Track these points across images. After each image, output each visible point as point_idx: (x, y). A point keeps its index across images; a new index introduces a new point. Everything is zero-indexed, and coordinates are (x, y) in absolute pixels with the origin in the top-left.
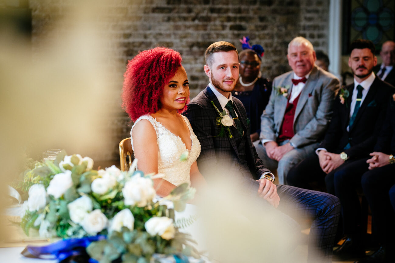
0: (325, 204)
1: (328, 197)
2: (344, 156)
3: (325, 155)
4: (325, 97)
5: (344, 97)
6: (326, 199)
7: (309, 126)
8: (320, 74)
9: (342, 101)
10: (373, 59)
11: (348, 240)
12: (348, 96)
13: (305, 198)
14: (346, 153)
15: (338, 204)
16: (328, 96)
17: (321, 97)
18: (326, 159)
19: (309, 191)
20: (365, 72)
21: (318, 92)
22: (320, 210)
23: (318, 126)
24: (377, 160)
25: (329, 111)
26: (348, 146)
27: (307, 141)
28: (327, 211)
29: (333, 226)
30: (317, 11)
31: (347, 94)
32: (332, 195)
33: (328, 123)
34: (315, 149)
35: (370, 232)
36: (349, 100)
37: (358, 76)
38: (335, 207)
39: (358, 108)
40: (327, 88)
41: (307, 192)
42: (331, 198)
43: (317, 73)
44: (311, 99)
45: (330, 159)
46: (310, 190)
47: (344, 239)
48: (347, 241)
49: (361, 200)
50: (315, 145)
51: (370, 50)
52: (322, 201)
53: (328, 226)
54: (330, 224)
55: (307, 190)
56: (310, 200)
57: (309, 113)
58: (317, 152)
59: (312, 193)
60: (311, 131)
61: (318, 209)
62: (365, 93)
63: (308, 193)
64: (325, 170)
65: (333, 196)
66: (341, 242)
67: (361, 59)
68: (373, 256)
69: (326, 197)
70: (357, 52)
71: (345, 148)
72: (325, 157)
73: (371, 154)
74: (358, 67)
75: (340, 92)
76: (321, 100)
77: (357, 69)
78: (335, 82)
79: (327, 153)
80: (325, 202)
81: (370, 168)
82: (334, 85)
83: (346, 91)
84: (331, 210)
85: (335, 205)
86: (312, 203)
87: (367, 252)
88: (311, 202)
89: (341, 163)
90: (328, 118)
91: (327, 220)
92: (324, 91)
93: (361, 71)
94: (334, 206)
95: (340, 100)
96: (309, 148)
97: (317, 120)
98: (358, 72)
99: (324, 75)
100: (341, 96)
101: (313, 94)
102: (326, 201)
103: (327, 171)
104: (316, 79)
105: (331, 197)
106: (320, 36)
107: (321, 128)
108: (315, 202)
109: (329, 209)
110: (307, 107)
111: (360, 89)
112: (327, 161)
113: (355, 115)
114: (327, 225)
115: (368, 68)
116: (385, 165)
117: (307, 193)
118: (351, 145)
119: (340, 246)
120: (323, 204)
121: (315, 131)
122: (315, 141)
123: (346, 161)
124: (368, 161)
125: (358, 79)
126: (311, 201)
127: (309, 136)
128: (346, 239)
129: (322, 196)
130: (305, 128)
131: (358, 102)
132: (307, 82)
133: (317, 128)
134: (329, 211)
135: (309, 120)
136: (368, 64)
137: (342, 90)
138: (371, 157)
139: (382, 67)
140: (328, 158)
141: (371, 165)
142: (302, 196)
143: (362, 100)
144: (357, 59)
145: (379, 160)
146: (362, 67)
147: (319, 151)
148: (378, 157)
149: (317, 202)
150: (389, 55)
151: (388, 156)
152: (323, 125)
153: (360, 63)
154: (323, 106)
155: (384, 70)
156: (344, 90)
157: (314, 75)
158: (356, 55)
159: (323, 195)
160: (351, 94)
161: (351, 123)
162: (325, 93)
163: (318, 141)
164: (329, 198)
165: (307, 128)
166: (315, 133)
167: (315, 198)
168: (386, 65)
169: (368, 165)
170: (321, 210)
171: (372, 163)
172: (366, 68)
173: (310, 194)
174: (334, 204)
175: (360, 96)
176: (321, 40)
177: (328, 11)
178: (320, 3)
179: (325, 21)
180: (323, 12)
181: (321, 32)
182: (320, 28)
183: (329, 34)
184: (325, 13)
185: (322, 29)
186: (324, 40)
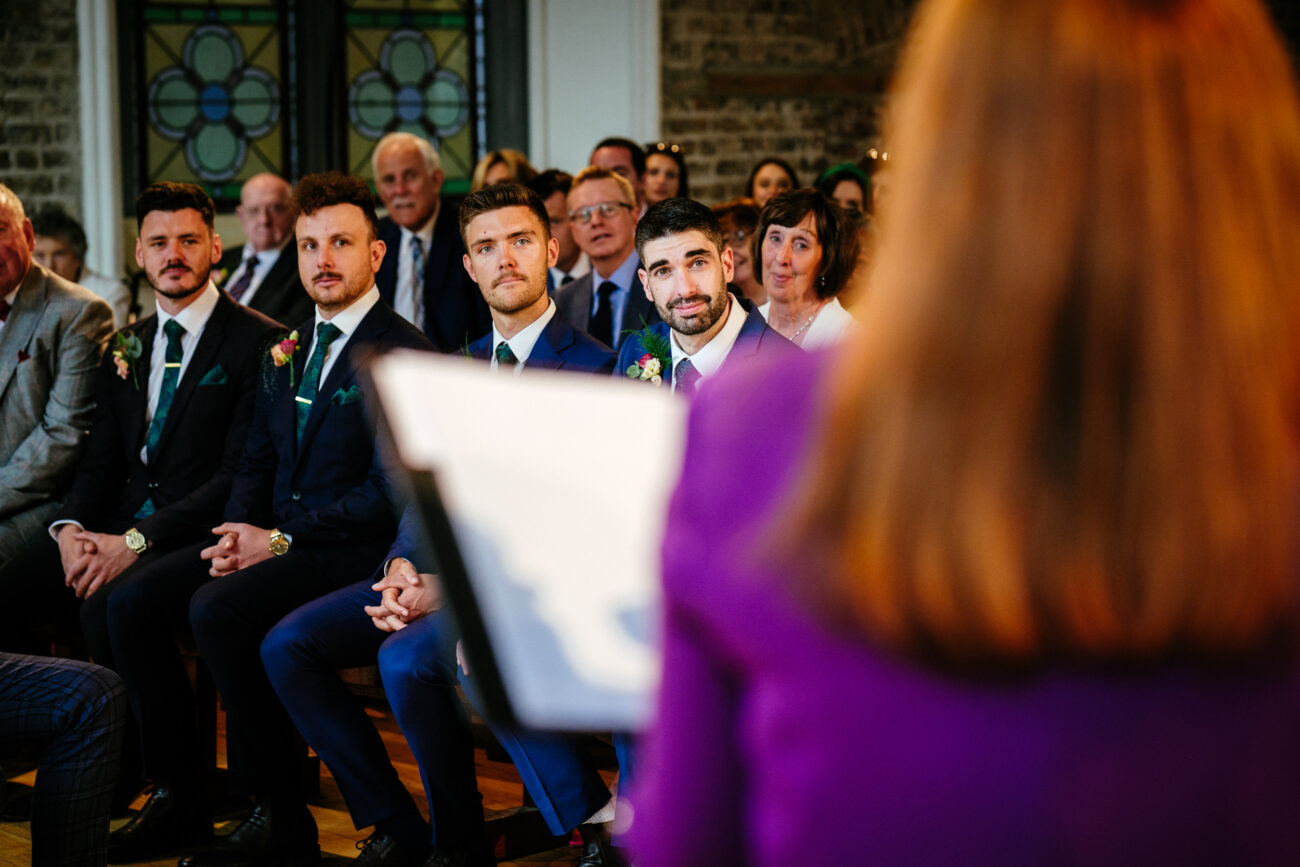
0: (78, 696)
1: (85, 672)
2: (135, 540)
3: (78, 540)
4: (69, 359)
5: (125, 357)
6: (80, 679)
7: (23, 452)
8: (50, 290)
9: (122, 368)
10: (208, 240)
11: (160, 794)
12: (138, 354)
13: (14, 682)
14: (139, 531)
15: (117, 691)
16: (78, 355)
17: (57, 360)
18: (84, 552)
19: (27, 659)
20: (187, 281)
21: (49, 346)
22: (63, 714)
23: (53, 449)
24: (234, 548)
25: (84, 402)
26: (148, 509)
27: (22, 499)
28: (84, 717)
29: (105, 760)
30: (38, 82)
31: (134, 348)
32: (98, 667)
33: (83, 439)
34: (48, 524)
35: (223, 764)
36: (141, 366)
37: (167, 294)
38: (108, 703)
39: (171, 390)
40: (74, 332)
41: (20, 664)
42: (95, 677)
43: (42, 286)
44: (26, 368)
45: (95, 551)
46: (31, 657)
47: (146, 794)
48: (156, 796)
49: (192, 671)
50: (45, 510)
51: (198, 215)
52: (67, 686)
53: (89, 762)
54: (96, 754)
55: (22, 656)
56: (30, 687)
57: (23, 412)
58: (51, 530)
59: (38, 665)
60: (31, 468)
61: (58, 713)
62: (189, 346)
63: (26, 664)
64: (79, 586)
65: (100, 670)
66: (139, 803)
67: (172, 241)
68: (236, 838)
69: (79, 673)
70: (160, 222)
71: (136, 516)
72: (78, 545)
73: (216, 530)
74: (165, 265)
75: (113, 344)
76: (56, 371)
77: (162, 272)
78: (99, 311)
79: (84, 535)
80: (76, 690)
81: (213, 572)
82: (97, 320)
83: (132, 339)
84: (96, 712)
85: (107, 698)
86: (40, 693)
87: (219, 825)
88: (36, 692)
89: (127, 562)
90: (81, 423)
91: (88, 742)
92: (65, 343)
93: (175, 278)
94: (104, 700)
95: (116, 367)
96: (28, 521)
97: (48, 431)
98: (165, 283)
99: (63, 293)
100: (118, 354)
101: (33, 352)
102: (81, 684)
103: (86, 588)
104: (37, 307)
105: (95, 673)
106: (53, 160)
107: (62, 456)
108: (47, 691)
109: (90, 710)
110: (14, 392)
111: (176, 332)
112: (86, 557)
113: (164, 414)
114: (86, 759)
115: (196, 270)
116: (257, 560)
117: (22, 665)
118: (157, 505)
119: (136, 814)
120: (70, 696)
121: (44, 468)
122: (46, 496)
123: (143, 556)
124: (205, 553)
125: (169, 301)
126: (33, 690)
127: (25, 483)
128: (155, 793)
129: (67, 671)
130: (13, 460)
131: (171, 374)
132: (10, 316)
133: (50, 458)
134: (90, 718)
135: (25, 434)
136: (194, 256)
137: (120, 335)
138: (215, 540)
139: (247, 254)
140: (88, 547)
141: (218, 563)
142: (8, 676)
143: (183, 366)
144: (161, 241)
145: (241, 548)
146: (178, 266)
147: (59, 528)
148: (235, 538)
149: (54, 691)
150: (262, 218)
151: (266, 532)
152: (67, 448)
153: (170, 253)
154: (65, 388)
155: (254, 262)
156: (127, 335)
157: (33, 293)
158: (158, 231)
159: (73, 669)
160: (148, 349)
161: (154, 437)
162: (70, 348)
163: (56, 497)
164: (88, 677)
165: (19, 460)
166: (44, 473)
167: (45, 680)
168: (257, 248)
169: (208, 563)
170: (67, 713)
171: (217, 559)
172: (188, 269)
173: (29, 668)
174: (105, 693)
175: (174, 353)
176: (55, 173)
177: (73, 80)
178: (46, 57)
179: (66, 111)
180: (58, 82)
181: (54, 147)
182: (53, 134)
183: (80, 153)
184: (65, 87)
185: (59, 138)
186: (66, 170)
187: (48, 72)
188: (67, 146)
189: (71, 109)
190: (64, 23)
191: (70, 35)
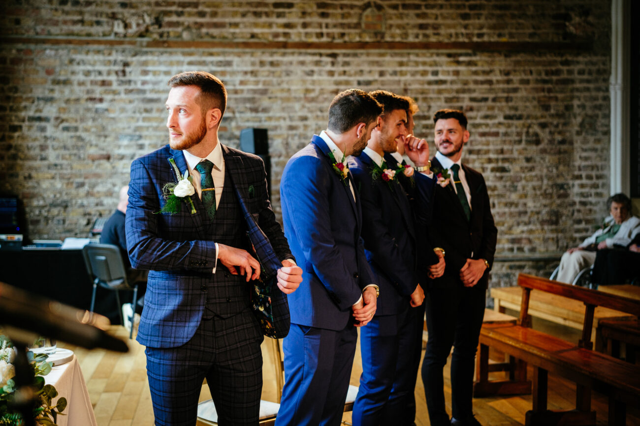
10: (461, 132)
20: (451, 148)
30: (594, 150)
37: (443, 154)
51: (457, 121)
67: (445, 132)
70: (440, 125)
74: (442, 141)
93: (446, 148)
98: (442, 149)
106: (599, 177)
136: (454, 138)
146: (446, 142)
153: (443, 137)
158: (440, 128)
172: (451, 143)
176: (600, 182)
177: (608, 149)
178: (598, 141)
179: (605, 160)
180: (602, 150)
181: (600, 173)
182: (600, 168)
183: (610, 174)
184: (605, 152)
185: (602, 169)
186: (604, 181)
187: (599, 146)
188: (605, 172)
189: (607, 159)
190: (605, 129)
191: (607, 133)
